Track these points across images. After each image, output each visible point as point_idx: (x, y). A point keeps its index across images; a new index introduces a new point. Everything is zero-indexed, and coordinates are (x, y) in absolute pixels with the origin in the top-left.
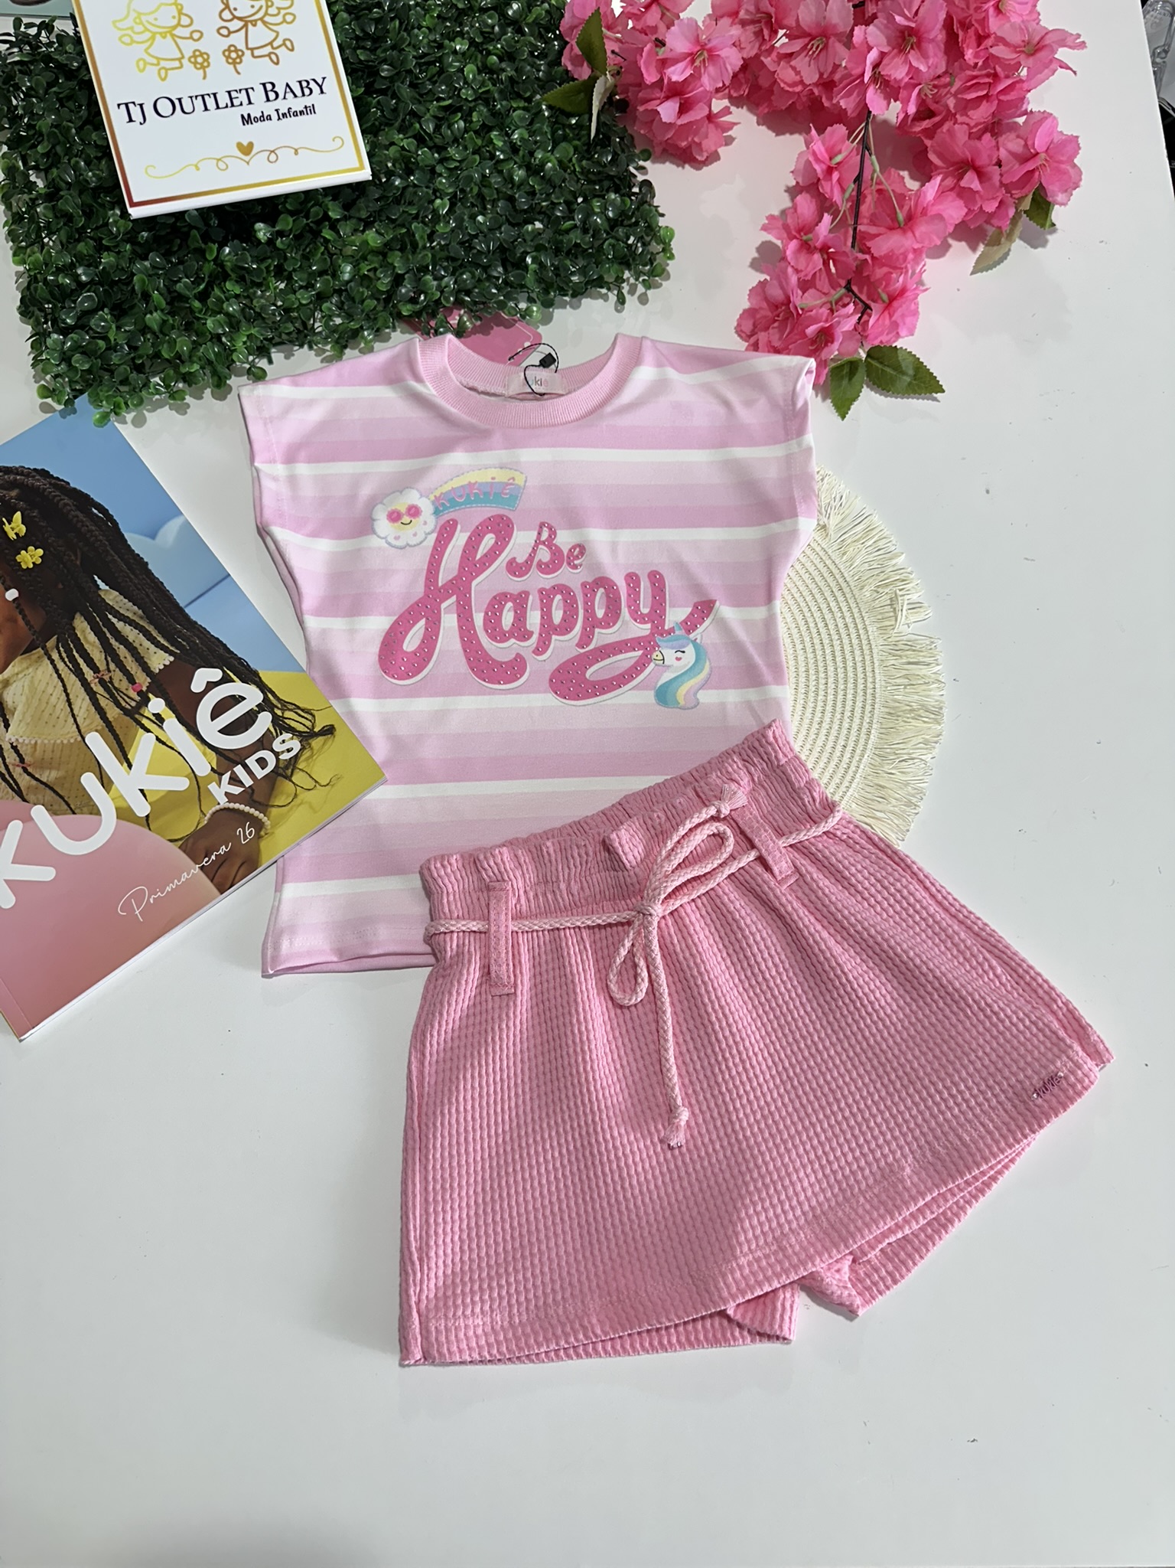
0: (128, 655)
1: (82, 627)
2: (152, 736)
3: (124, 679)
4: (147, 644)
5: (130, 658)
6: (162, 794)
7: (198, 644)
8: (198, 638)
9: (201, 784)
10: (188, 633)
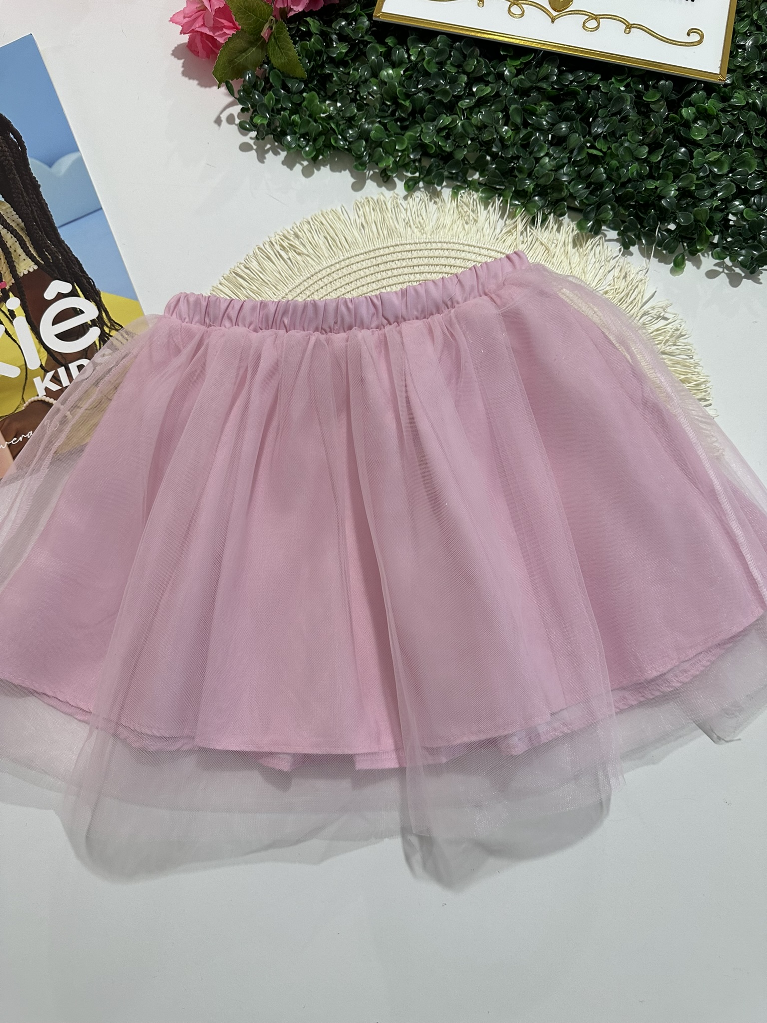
0: (2, 258)
5: (3, 260)
7: (60, 259)
8: (62, 255)
9: (28, 376)
10: (55, 249)
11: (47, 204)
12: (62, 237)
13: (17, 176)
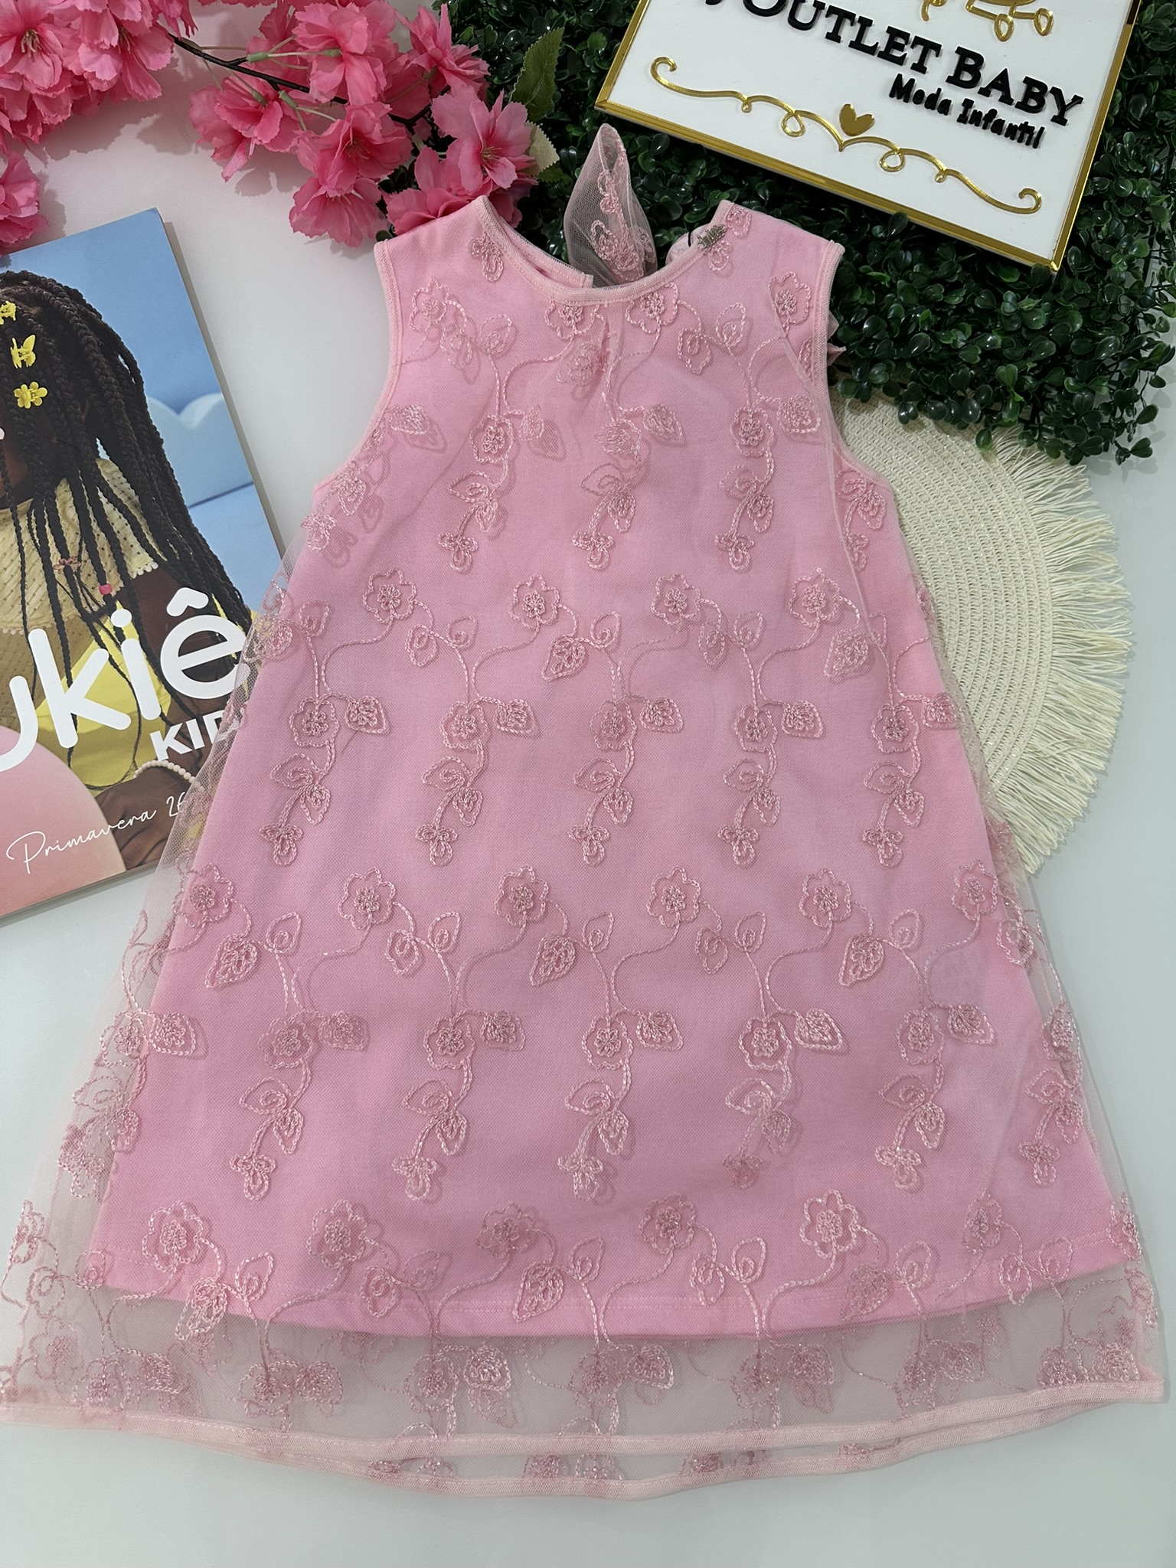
0: (106, 548)
1: (64, 496)
2: (103, 655)
3: (94, 576)
4: (132, 539)
5: (107, 551)
6: (96, 727)
7: (190, 557)
8: (194, 550)
9: (143, 730)
10: (184, 540)
11: (172, 470)
12: (195, 523)
13: (128, 424)
